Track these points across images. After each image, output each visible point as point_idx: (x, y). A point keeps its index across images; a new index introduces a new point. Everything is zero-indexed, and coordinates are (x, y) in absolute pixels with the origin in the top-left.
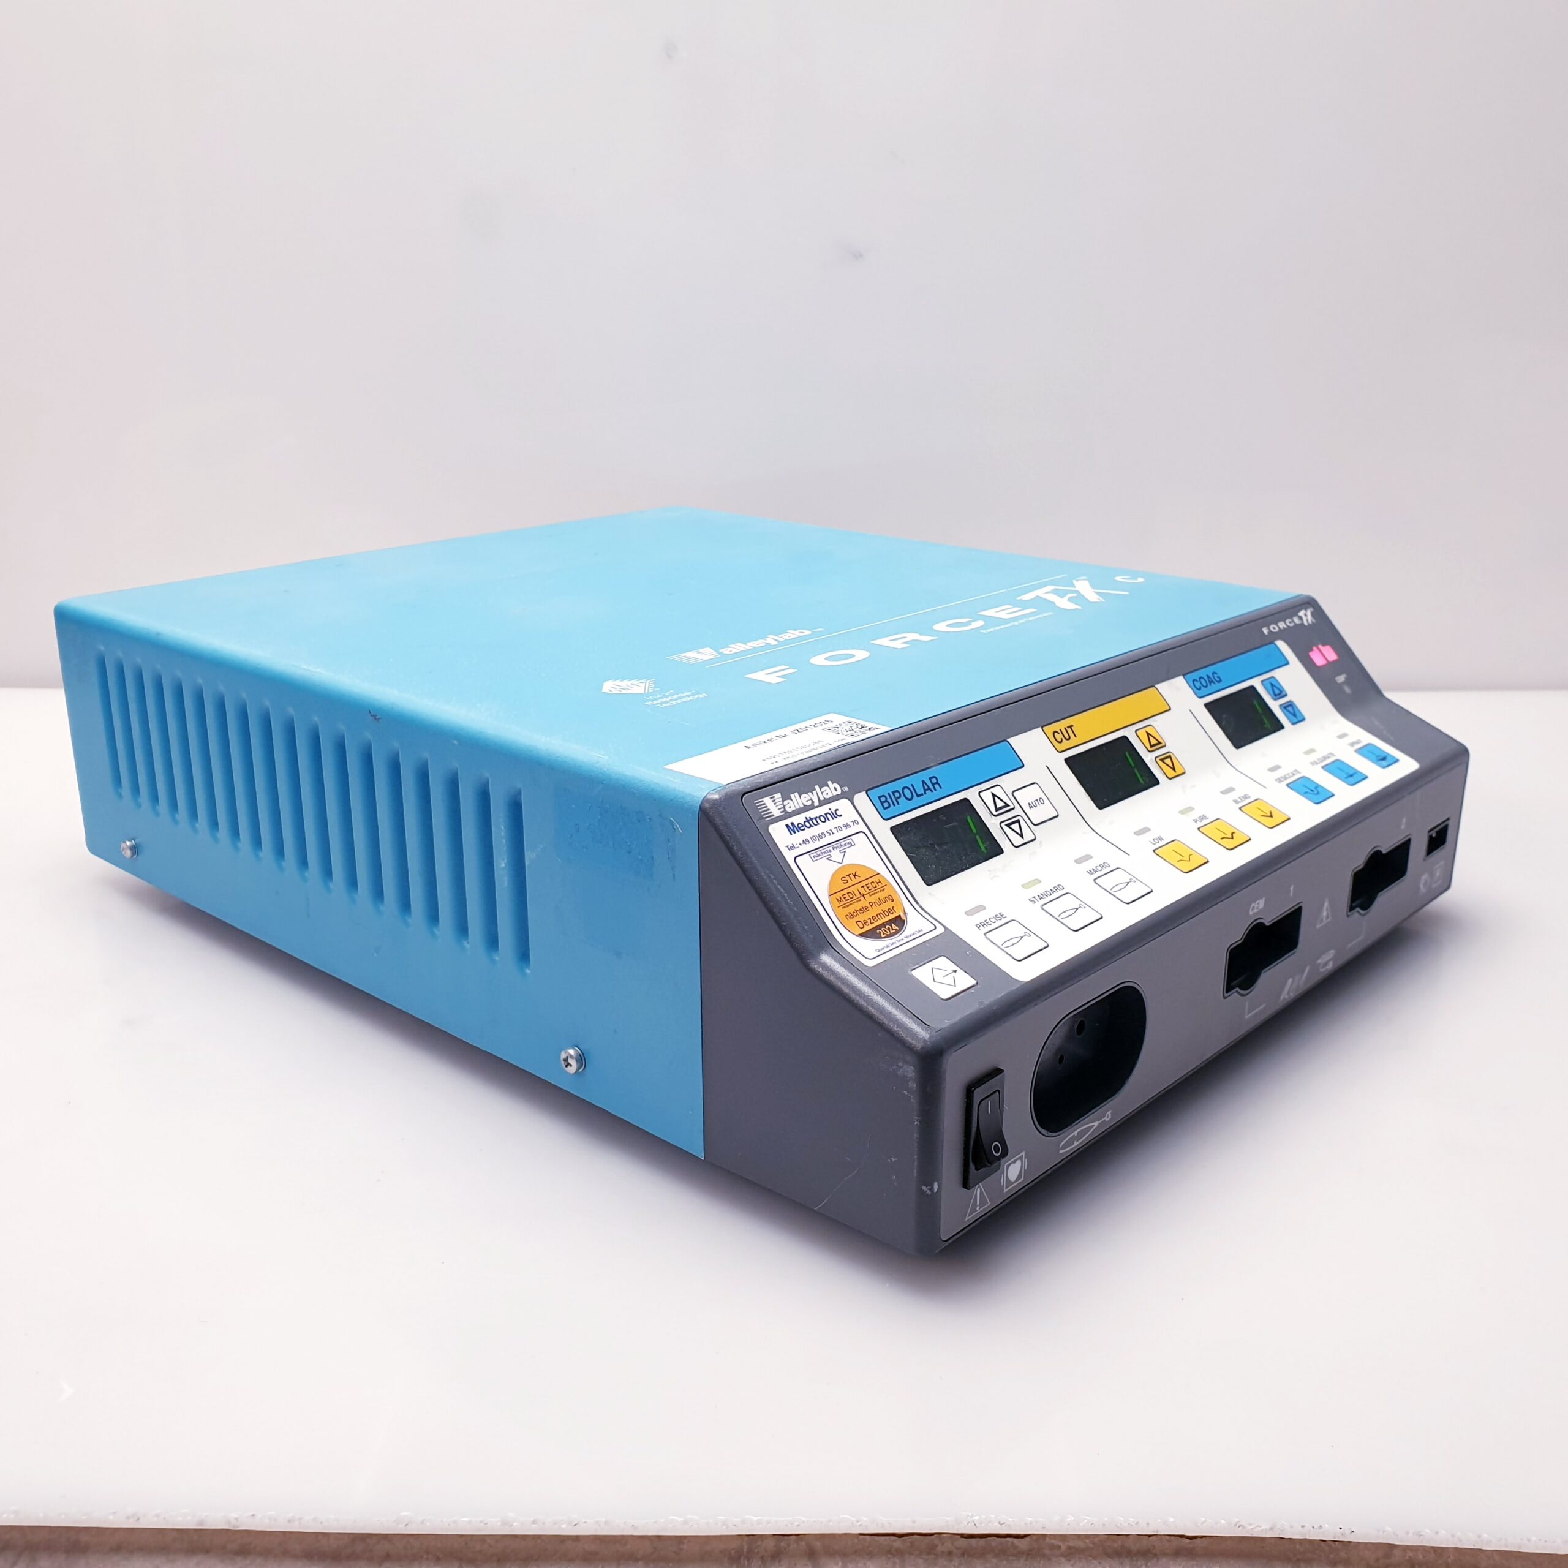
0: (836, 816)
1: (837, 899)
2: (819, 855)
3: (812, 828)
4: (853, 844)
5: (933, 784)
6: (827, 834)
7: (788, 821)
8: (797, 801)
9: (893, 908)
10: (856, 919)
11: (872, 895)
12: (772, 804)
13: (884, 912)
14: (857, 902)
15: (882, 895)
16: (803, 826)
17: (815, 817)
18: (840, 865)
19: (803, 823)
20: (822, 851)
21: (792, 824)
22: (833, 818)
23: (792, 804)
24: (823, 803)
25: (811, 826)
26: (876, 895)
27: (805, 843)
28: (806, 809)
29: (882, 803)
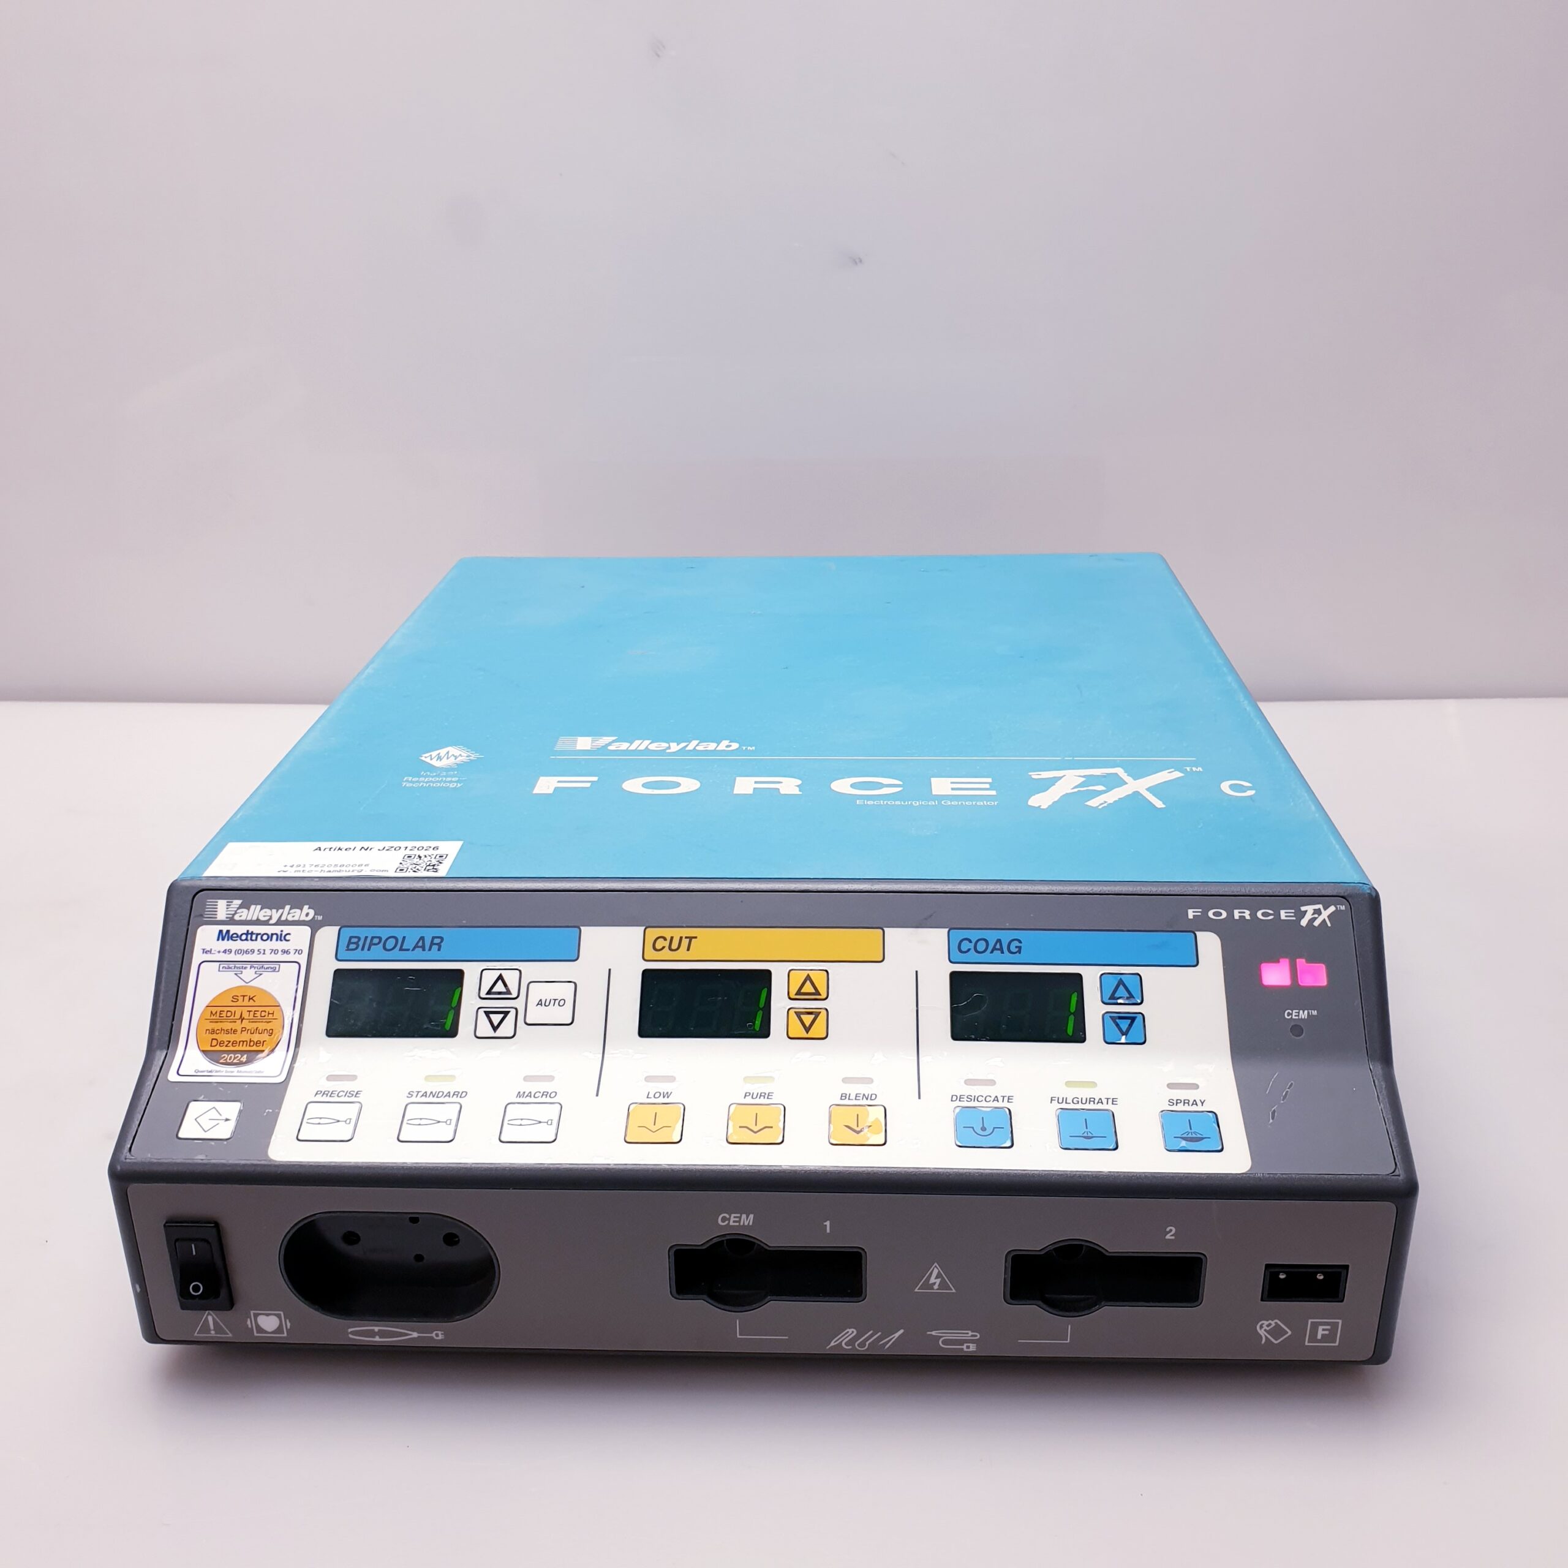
0: (283, 939)
1: (212, 1012)
2: (231, 968)
3: (246, 942)
4: (277, 969)
5: (432, 944)
6: (256, 952)
7: (225, 928)
8: (256, 912)
9: (263, 1042)
10: (214, 1036)
11: (252, 1022)
12: (222, 908)
13: (250, 1041)
14: (230, 1022)
15: (261, 1026)
16: (237, 937)
17: (259, 932)
18: (244, 984)
19: (239, 934)
20: (237, 966)
21: (228, 931)
22: (277, 940)
23: (243, 915)
24: (279, 923)
25: (246, 939)
26: (258, 1023)
27: (226, 953)
28: (258, 922)
29: (350, 943)
